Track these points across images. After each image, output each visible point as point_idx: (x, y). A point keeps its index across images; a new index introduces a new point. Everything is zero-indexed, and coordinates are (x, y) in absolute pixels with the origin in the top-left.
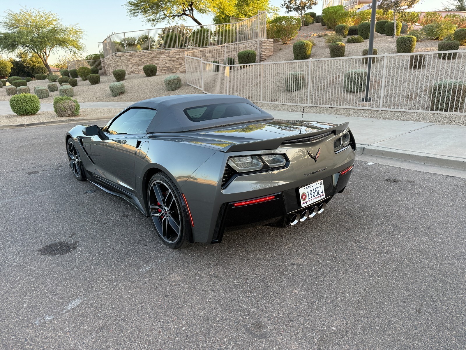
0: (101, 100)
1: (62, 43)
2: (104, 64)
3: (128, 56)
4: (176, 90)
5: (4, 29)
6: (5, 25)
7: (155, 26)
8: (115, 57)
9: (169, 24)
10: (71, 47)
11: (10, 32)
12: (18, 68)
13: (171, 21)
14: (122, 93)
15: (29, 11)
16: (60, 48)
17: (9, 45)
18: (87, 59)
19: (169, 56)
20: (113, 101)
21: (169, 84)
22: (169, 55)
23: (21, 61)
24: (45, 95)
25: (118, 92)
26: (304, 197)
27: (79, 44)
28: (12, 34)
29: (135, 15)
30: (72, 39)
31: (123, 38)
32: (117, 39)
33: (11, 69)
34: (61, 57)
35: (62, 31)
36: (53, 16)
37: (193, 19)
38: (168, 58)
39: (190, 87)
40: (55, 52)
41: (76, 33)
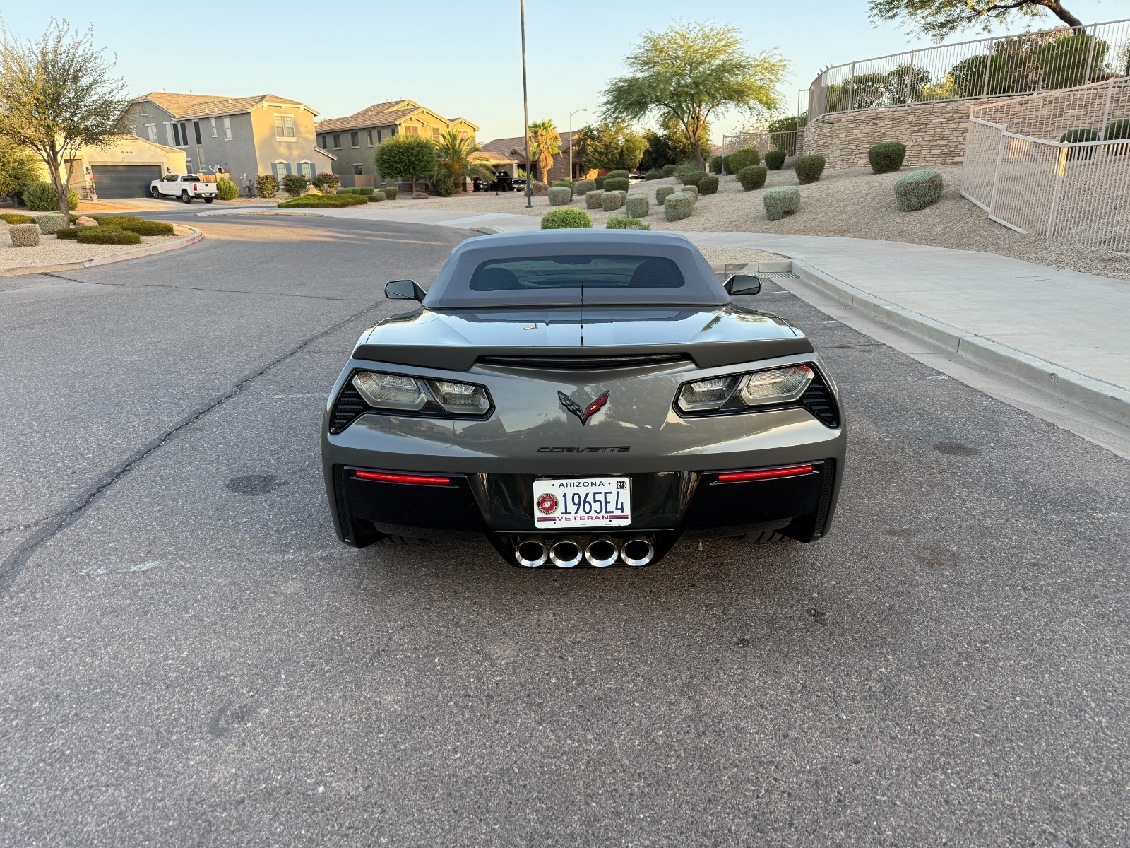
0: (738, 229)
1: (737, 95)
2: (802, 140)
3: (851, 121)
4: (921, 209)
5: (632, 70)
6: (634, 63)
7: (942, 39)
8: (821, 125)
9: (986, 32)
10: (753, 103)
11: (639, 75)
12: (657, 151)
13: (994, 22)
14: (789, 213)
15: (684, 28)
16: (731, 105)
17: (631, 104)
18: (770, 131)
19: (954, 118)
20: (764, 232)
21: (904, 193)
22: (955, 115)
23: (666, 135)
24: (640, 211)
25: (780, 211)
26: (547, 505)
27: (772, 95)
28: (645, 79)
29: (891, 14)
30: (758, 83)
31: (848, 76)
32: (836, 79)
33: (644, 154)
34: (741, 125)
35: (740, 67)
36: (729, 35)
37: (1054, 10)
38: (952, 124)
39: (964, 201)
40: (721, 116)
41: (771, 70)
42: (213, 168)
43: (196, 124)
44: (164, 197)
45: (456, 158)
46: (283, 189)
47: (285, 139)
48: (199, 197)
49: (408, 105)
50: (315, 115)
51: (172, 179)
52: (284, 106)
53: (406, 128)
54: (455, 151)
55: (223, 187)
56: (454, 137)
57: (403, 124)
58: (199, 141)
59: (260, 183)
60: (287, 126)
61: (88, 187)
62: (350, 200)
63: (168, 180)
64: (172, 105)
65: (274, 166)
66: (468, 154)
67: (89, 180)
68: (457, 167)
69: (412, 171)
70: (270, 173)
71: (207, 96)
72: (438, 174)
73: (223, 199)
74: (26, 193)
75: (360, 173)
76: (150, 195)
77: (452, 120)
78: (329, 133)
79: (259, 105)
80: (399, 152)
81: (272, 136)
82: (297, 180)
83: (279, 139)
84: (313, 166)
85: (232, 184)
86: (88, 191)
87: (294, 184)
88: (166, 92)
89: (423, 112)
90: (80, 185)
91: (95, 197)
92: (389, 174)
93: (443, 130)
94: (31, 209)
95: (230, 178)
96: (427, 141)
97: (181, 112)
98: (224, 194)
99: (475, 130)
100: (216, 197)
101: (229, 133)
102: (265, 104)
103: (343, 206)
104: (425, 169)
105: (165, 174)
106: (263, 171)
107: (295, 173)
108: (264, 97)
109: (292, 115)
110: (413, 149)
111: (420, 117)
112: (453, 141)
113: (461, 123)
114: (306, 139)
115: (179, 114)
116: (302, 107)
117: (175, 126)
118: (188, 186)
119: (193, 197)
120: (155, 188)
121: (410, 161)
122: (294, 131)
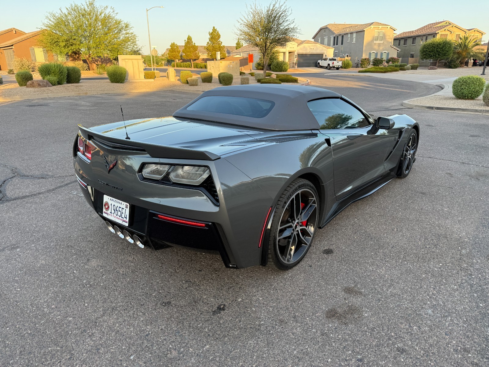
26: (107, 207)
42: (345, 55)
43: (343, 36)
44: (321, 67)
45: (465, 49)
46: (372, 64)
47: (378, 42)
48: (334, 67)
49: (446, 23)
50: (394, 30)
51: (325, 60)
52: (380, 27)
53: (441, 35)
54: (465, 45)
55: (346, 63)
56: (466, 39)
57: (440, 33)
58: (342, 44)
59: (362, 61)
60: (380, 36)
61: (295, 63)
62: (389, 69)
63: (324, 60)
64: (335, 29)
65: (370, 54)
66: (472, 47)
67: (296, 60)
68: (464, 54)
69: (437, 56)
70: (367, 57)
71: (350, 24)
72: (452, 57)
73: (345, 68)
74: (272, 65)
75: (413, 57)
76: (316, 66)
77: (469, 30)
78: (402, 38)
79: (369, 27)
80: (433, 47)
81: (372, 41)
82: (379, 60)
83: (375, 42)
84: (388, 54)
85: (350, 62)
86: (295, 64)
87: (377, 62)
88: (335, 23)
89: (452, 26)
90: (292, 62)
91: (296, 67)
92: (425, 57)
93: (462, 35)
94: (272, 71)
95: (351, 59)
96: (450, 41)
97: (338, 32)
98: (345, 66)
99: (482, 34)
100: (341, 67)
101: (354, 39)
102: (372, 26)
103: (385, 72)
104: (445, 54)
105: (324, 57)
106: (364, 56)
107: (379, 57)
108: (372, 23)
109: (383, 31)
110: (440, 45)
111: (451, 29)
112: (465, 41)
113: (475, 31)
114: (388, 42)
115: (337, 32)
116: (389, 27)
117: (335, 38)
118: (331, 63)
119: (331, 67)
120: (319, 63)
121: (437, 51)
122: (383, 38)
